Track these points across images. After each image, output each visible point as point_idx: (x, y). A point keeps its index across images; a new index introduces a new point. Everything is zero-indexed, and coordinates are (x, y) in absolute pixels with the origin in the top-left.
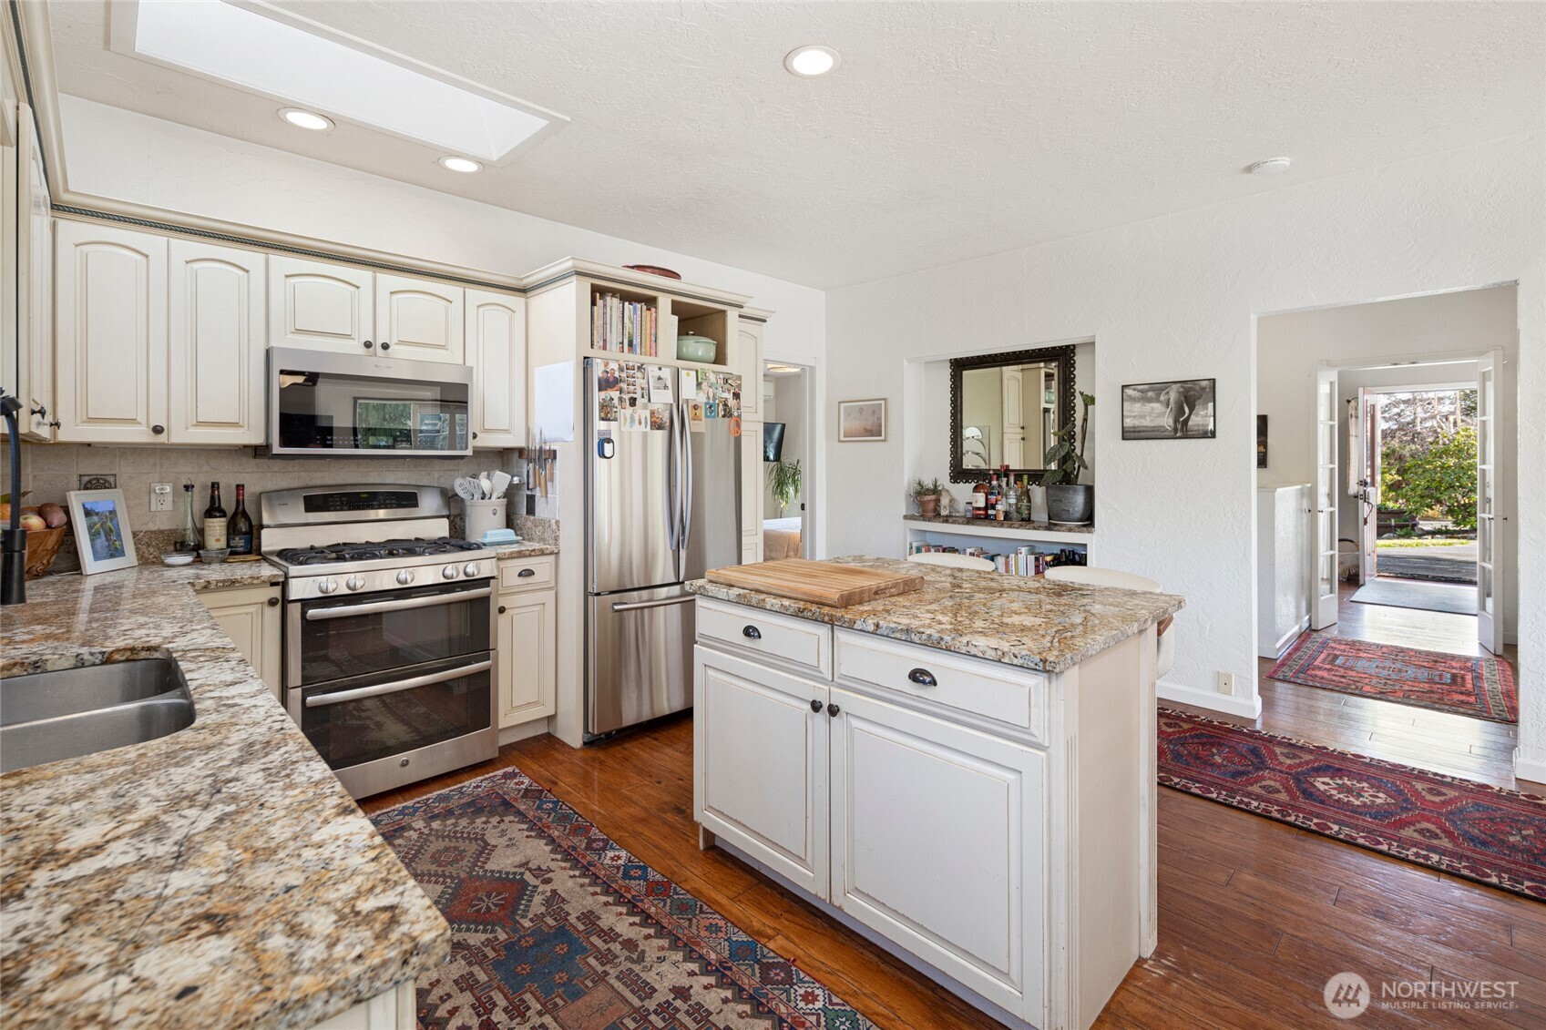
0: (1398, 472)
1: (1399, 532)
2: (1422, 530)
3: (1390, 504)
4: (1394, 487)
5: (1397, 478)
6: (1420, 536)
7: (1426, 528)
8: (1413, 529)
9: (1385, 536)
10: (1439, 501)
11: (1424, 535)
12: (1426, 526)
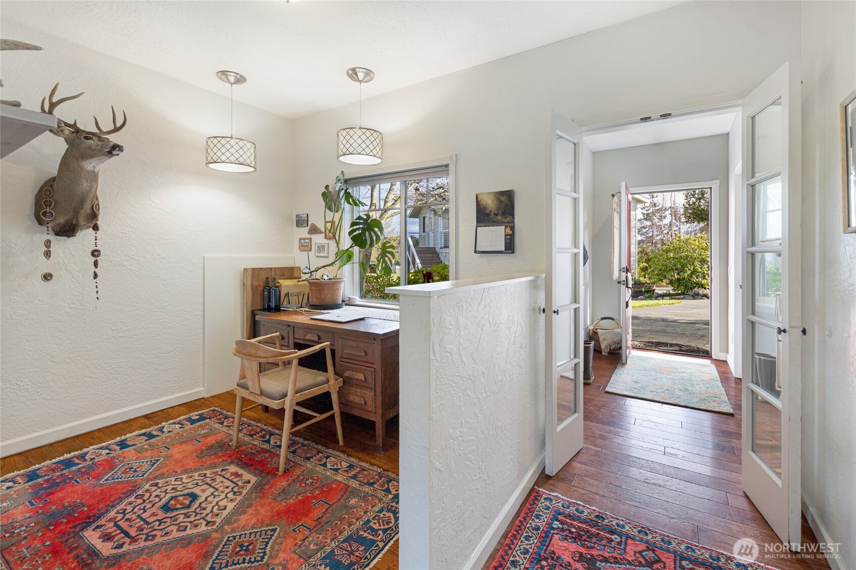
0: (646, 262)
1: (646, 295)
2: (658, 293)
3: (642, 279)
4: (644, 269)
5: (645, 264)
6: (656, 298)
7: (660, 292)
8: (653, 293)
9: (640, 297)
10: (665, 277)
11: (659, 297)
12: (659, 290)
